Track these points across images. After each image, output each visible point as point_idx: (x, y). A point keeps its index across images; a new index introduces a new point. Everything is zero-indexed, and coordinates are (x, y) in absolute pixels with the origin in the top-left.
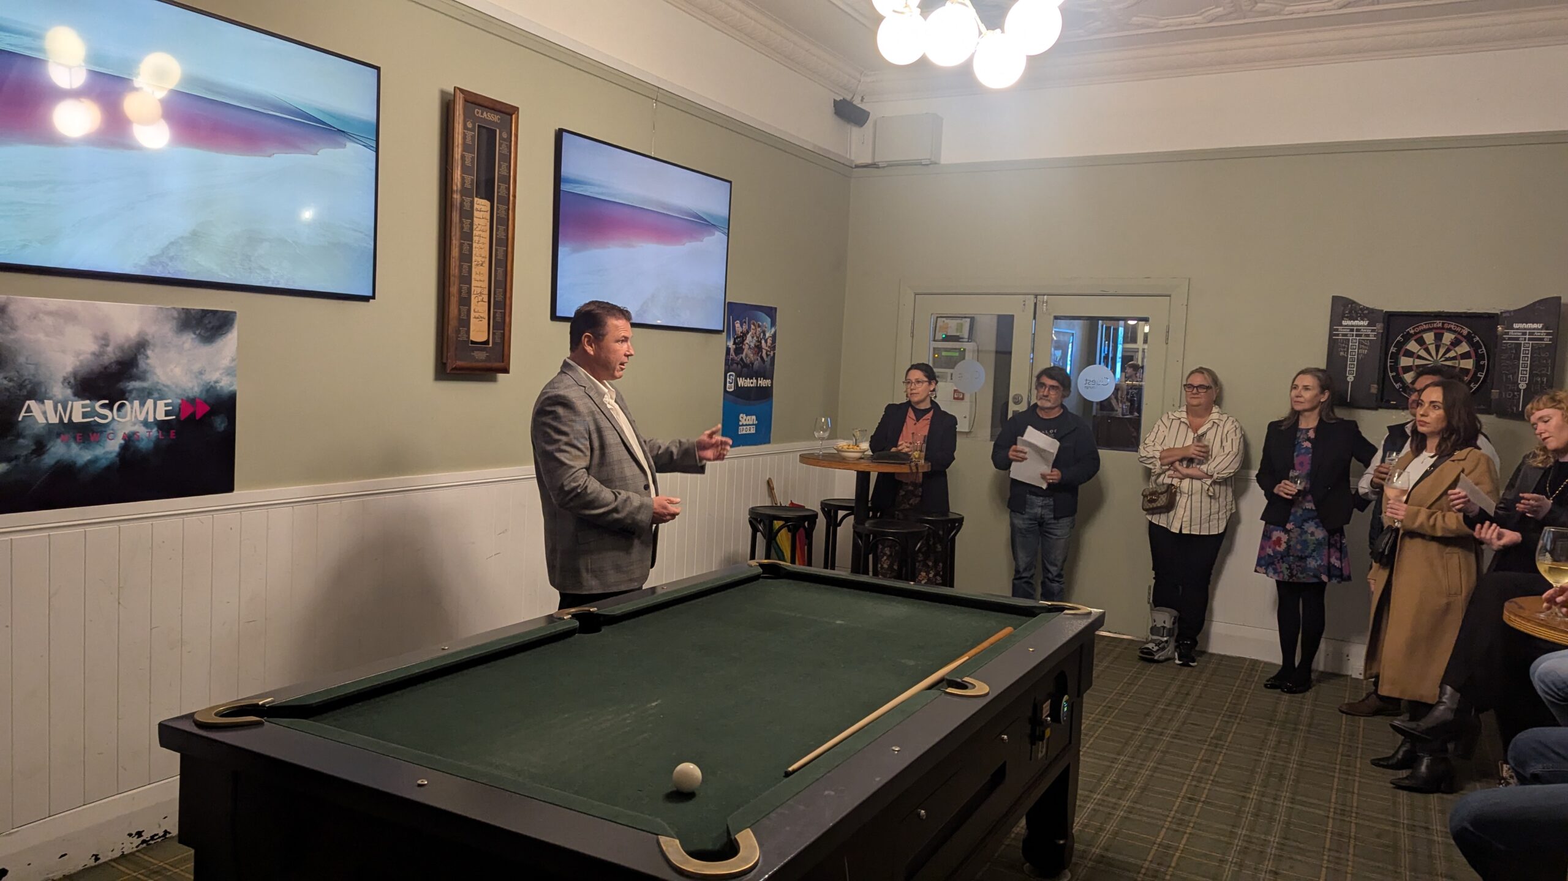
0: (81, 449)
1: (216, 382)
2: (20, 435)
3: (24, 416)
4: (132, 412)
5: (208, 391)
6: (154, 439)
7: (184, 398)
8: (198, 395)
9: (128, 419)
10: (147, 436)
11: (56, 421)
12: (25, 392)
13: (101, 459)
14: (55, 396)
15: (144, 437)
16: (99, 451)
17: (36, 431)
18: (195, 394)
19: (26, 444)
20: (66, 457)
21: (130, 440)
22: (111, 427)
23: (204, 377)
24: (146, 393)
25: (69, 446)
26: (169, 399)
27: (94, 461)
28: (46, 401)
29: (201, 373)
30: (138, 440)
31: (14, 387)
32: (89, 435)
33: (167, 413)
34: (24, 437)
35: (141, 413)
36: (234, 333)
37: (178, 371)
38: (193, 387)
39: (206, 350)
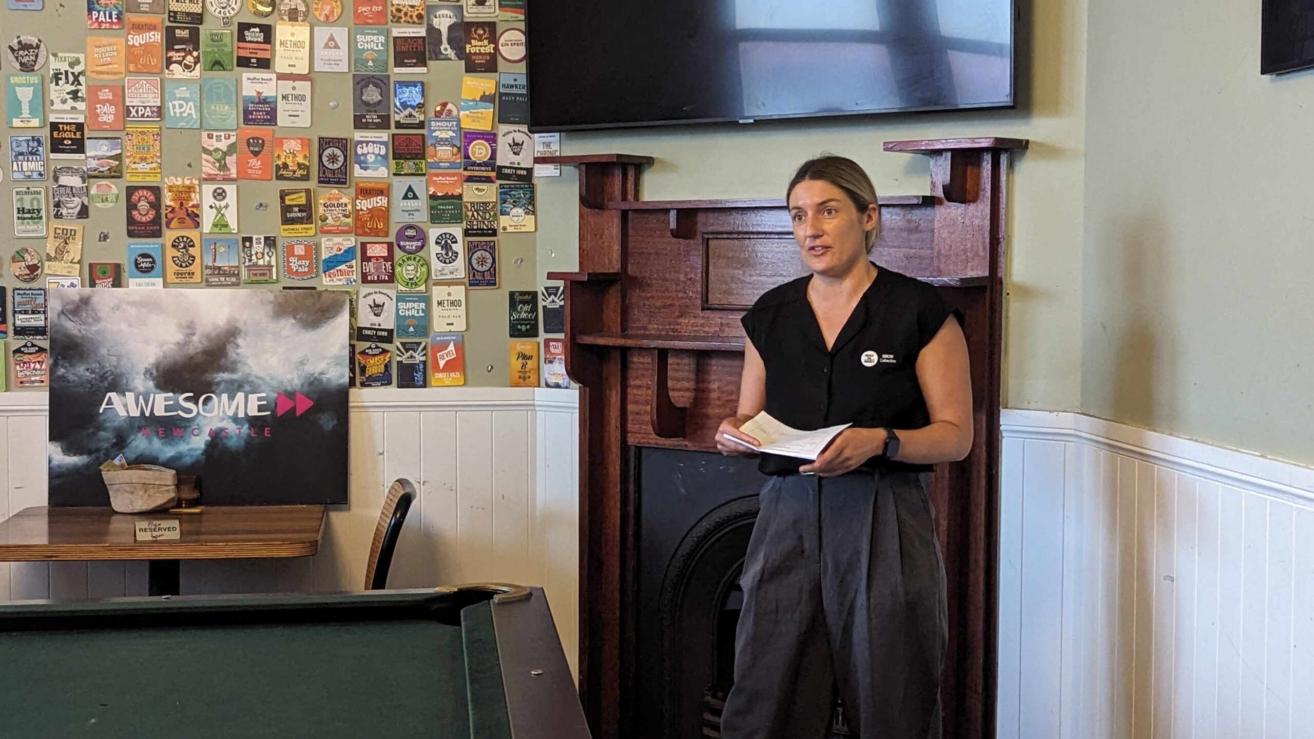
0: (163, 444)
1: (322, 373)
2: (102, 427)
3: (105, 409)
4: (219, 406)
5: (311, 383)
6: (245, 437)
7: (280, 391)
8: (298, 388)
9: (215, 413)
10: (237, 434)
11: (138, 414)
12: (106, 384)
13: (186, 456)
14: (136, 388)
15: (233, 434)
16: (183, 447)
17: (116, 424)
18: (294, 387)
19: (106, 437)
20: (148, 452)
21: (217, 436)
22: (197, 421)
23: (306, 367)
24: (236, 386)
25: (150, 442)
26: (263, 392)
27: (179, 457)
28: (127, 393)
29: (302, 363)
30: (226, 438)
31: (95, 378)
32: (172, 430)
33: (260, 408)
34: (105, 429)
35: (229, 408)
36: (345, 317)
37: (273, 361)
38: (292, 379)
39: (309, 337)
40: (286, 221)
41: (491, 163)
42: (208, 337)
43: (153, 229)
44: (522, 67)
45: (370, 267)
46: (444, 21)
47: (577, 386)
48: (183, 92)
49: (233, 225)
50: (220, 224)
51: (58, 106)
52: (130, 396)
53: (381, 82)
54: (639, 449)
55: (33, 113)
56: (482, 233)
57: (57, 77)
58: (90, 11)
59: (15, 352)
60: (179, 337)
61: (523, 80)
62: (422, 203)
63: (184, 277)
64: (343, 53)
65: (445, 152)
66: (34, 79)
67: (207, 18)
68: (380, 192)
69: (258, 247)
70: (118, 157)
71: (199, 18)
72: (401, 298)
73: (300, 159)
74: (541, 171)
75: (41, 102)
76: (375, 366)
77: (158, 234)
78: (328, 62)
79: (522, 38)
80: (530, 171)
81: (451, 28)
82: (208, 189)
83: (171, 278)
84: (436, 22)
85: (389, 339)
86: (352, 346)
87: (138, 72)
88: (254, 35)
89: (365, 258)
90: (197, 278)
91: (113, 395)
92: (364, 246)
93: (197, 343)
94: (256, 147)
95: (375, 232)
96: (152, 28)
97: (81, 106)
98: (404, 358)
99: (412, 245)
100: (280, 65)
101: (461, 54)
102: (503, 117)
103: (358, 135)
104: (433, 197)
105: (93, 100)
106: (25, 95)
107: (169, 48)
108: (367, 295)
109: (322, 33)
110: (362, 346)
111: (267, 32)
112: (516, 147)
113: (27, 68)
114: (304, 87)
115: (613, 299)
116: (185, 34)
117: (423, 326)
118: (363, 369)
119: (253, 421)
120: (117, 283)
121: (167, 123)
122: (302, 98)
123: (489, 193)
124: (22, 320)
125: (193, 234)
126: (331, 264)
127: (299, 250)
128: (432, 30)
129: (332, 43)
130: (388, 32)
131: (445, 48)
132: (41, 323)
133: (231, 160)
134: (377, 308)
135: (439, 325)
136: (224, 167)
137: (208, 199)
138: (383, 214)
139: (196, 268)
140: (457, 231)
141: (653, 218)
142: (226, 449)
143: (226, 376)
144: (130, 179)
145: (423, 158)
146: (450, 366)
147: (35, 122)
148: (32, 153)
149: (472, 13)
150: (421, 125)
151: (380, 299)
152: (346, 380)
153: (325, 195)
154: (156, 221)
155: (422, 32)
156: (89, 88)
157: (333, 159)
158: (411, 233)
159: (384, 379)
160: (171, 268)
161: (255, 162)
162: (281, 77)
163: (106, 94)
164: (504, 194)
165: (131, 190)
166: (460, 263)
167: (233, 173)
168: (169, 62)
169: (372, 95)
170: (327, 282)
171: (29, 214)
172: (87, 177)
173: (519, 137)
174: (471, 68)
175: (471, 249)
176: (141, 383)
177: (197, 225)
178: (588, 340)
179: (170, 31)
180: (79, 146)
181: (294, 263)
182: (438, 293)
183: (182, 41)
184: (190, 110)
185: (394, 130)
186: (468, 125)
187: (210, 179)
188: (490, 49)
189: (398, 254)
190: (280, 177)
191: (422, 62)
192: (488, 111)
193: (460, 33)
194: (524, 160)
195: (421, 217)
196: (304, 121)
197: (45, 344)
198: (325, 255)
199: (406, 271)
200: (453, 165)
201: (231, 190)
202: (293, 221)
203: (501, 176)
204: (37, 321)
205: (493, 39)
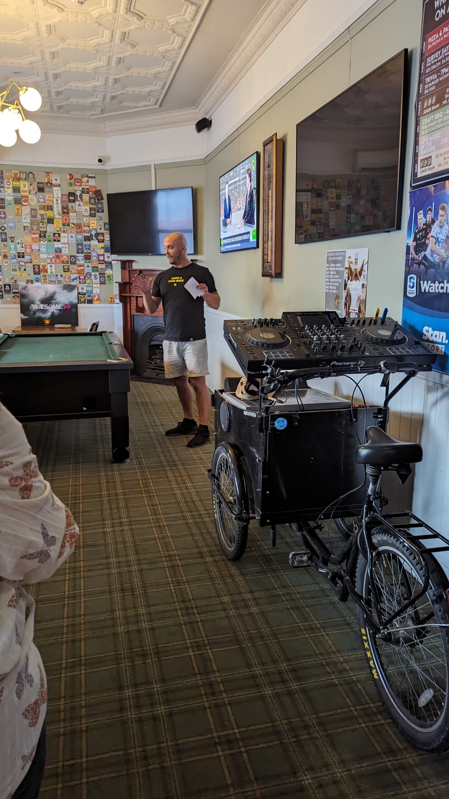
0: (42, 315)
1: (72, 301)
2: (30, 311)
3: (31, 307)
4: (53, 307)
5: (70, 303)
6: (58, 313)
7: (64, 304)
8: (68, 304)
11: (37, 308)
12: (31, 303)
16: (46, 315)
17: (33, 310)
20: (40, 316)
21: (53, 313)
22: (49, 310)
23: (69, 300)
24: (56, 303)
25: (40, 314)
26: (61, 304)
27: (46, 317)
30: (55, 313)
31: (29, 302)
32: (44, 312)
33: (61, 308)
35: (55, 307)
36: (76, 290)
37: (63, 298)
38: (67, 302)
39: (69, 294)
40: (64, 272)
41: (104, 260)
42: (50, 294)
43: (39, 273)
44: (109, 242)
45: (81, 280)
46: (93, 233)
47: (121, 303)
48: (43, 246)
49: (54, 272)
50: (52, 272)
51: (19, 249)
52: (36, 305)
53: (82, 245)
54: (133, 315)
55: (14, 250)
56: (102, 274)
57: (18, 243)
58: (24, 230)
59: (13, 297)
60: (44, 294)
61: (109, 244)
62: (90, 268)
63: (45, 282)
64: (74, 239)
65: (95, 258)
66: (14, 244)
67: (47, 232)
68: (82, 266)
69: (59, 277)
70: (31, 259)
71: (46, 232)
72: (87, 286)
73: (66, 260)
74: (113, 262)
75: (16, 248)
76: (82, 300)
77: (39, 274)
78: (71, 241)
79: (109, 236)
80: (111, 262)
81: (95, 234)
82: (49, 265)
83: (43, 283)
84: (92, 233)
85: (85, 294)
86: (78, 296)
87: (34, 242)
88: (57, 235)
89: (80, 279)
90: (48, 283)
91: (32, 305)
92: (79, 276)
93: (48, 295)
94: (58, 257)
95: (81, 274)
96: (37, 234)
97: (23, 249)
98: (88, 298)
99: (89, 276)
100: (62, 241)
101: (97, 239)
102: (106, 251)
103: (78, 255)
104: (93, 267)
105: (26, 248)
106: (12, 247)
107: (40, 238)
108: (80, 286)
109: (70, 235)
110: (80, 296)
111: (59, 234)
112: (108, 257)
113: (12, 241)
114: (67, 245)
115: (128, 287)
116: (43, 235)
117: (92, 292)
118: (80, 300)
119: (60, 310)
120: (32, 283)
121: (40, 252)
122: (67, 248)
123: (103, 266)
124: (14, 291)
125: (46, 274)
126: (73, 280)
127: (67, 277)
128: (91, 234)
129: (72, 237)
130: (83, 235)
131: (94, 238)
132: (18, 291)
133: (53, 260)
134: (83, 289)
135: (94, 292)
136: (52, 261)
137: (49, 267)
138: (83, 270)
139: (47, 280)
140: (97, 273)
141: (134, 272)
142: (55, 315)
143: (53, 301)
144: (34, 263)
145: (90, 259)
146: (97, 300)
147: (15, 252)
148: (15, 258)
149: (99, 231)
150: (90, 253)
151: (83, 287)
152: (77, 302)
153: (72, 266)
154: (39, 271)
155: (89, 235)
156: (25, 246)
157: (73, 259)
158: (88, 274)
159: (84, 302)
160: (43, 281)
161: (57, 260)
162: (62, 243)
163: (28, 247)
164: (106, 266)
165: (34, 265)
166: (98, 279)
167: (54, 262)
168: (40, 240)
169: (80, 247)
170: (73, 283)
171: (14, 270)
172: (25, 263)
173: (109, 255)
174: (99, 242)
175: (100, 277)
176: (38, 302)
177: (47, 272)
178: (123, 294)
179: (40, 234)
180: (23, 257)
181: (66, 280)
182: (94, 286)
183: (43, 236)
184: (45, 250)
185: (84, 254)
186: (99, 253)
187: (49, 263)
188: (103, 238)
189: (86, 278)
190: (63, 263)
191: (89, 241)
192: (103, 250)
193: (97, 235)
194: (110, 260)
195: (90, 271)
196: (67, 252)
197: (19, 295)
198: (72, 278)
199: (88, 281)
200: (96, 261)
201: (53, 265)
202: (65, 272)
203: (105, 263)
204: (17, 291)
205: (103, 236)
